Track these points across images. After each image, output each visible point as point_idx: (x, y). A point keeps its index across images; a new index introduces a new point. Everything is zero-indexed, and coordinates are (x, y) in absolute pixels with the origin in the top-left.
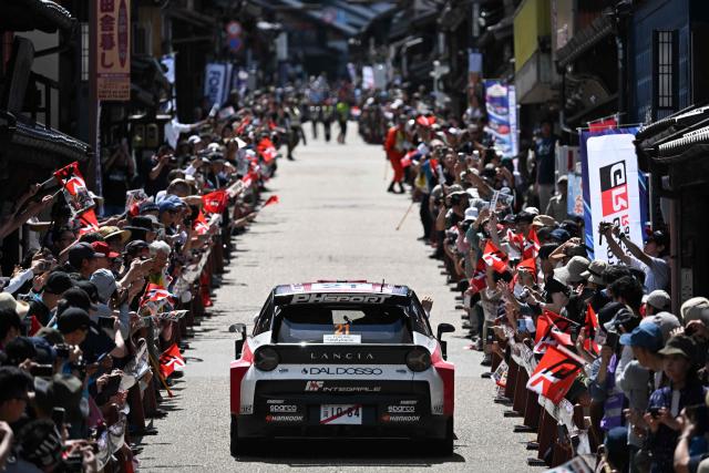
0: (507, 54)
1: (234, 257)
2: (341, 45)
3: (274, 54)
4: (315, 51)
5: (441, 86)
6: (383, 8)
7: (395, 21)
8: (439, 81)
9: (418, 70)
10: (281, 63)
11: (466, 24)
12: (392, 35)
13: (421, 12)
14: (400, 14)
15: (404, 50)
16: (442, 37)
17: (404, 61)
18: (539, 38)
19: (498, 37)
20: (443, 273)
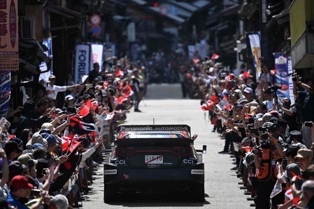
0: (286, 34)
1: (95, 179)
2: (174, 31)
3: (126, 37)
4: (154, 35)
5: (242, 58)
6: (201, 4)
7: (210, 13)
8: (240, 54)
9: (226, 46)
10: (131, 43)
11: (258, 14)
12: (207, 23)
13: (228, 6)
14: (213, 8)
15: (216, 33)
16: (241, 23)
17: (216, 40)
18: (307, 23)
19: (279, 23)
20: (241, 188)
